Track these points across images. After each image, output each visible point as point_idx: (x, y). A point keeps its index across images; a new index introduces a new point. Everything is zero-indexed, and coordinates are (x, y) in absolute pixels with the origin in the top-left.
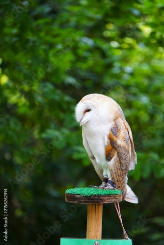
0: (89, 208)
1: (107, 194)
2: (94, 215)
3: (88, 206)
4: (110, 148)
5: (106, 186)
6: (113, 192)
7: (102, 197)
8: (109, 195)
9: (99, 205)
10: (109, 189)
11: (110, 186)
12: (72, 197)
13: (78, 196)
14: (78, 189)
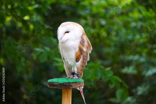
0: (63, 91)
1: (74, 82)
2: (66, 95)
3: (63, 90)
4: (79, 54)
5: (74, 77)
6: (78, 81)
7: (71, 83)
8: (75, 82)
9: (69, 89)
10: (76, 79)
11: (76, 77)
12: (52, 84)
13: (56, 84)
14: (56, 79)
